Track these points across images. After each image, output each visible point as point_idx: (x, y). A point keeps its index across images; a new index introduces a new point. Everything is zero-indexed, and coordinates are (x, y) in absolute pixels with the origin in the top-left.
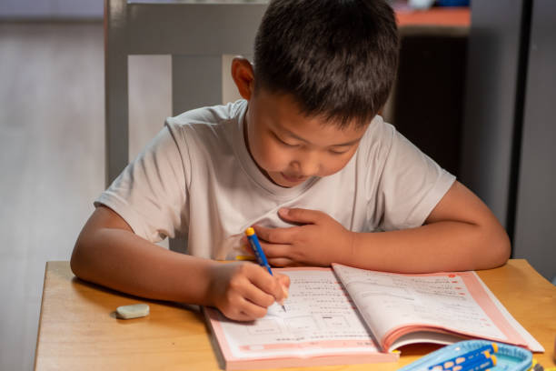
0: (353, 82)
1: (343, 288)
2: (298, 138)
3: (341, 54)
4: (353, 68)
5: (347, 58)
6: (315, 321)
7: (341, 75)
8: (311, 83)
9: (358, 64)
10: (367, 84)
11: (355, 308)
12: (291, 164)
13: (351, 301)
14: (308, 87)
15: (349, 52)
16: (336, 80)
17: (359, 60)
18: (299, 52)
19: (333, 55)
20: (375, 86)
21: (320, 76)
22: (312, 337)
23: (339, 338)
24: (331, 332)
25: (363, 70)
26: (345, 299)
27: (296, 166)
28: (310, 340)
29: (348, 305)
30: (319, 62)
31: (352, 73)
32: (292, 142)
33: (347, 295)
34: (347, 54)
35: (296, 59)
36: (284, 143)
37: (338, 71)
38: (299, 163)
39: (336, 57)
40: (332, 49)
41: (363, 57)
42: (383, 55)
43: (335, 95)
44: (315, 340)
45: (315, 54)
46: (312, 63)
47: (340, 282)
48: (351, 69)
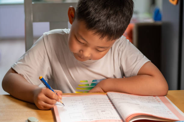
0: (109, 21)
1: (111, 101)
2: (84, 40)
3: (107, 9)
4: (111, 16)
5: (109, 11)
6: (98, 113)
7: (105, 17)
8: (93, 17)
9: (113, 15)
10: (115, 24)
11: (115, 108)
12: (80, 51)
13: (114, 105)
14: (91, 18)
15: (111, 10)
16: (103, 18)
17: (114, 13)
18: (92, 5)
19: (104, 8)
20: (118, 26)
21: (97, 15)
22: (96, 119)
23: (108, 119)
24: (104, 117)
25: (115, 18)
26: (111, 105)
27: (81, 52)
28: (95, 120)
29: (113, 107)
30: (98, 10)
31: (110, 18)
32: (82, 41)
33: (112, 103)
34: (110, 10)
35: (90, 7)
36: (79, 41)
37: (105, 15)
38: (83, 51)
39: (105, 9)
40: (104, 6)
41: (116, 13)
42: (124, 16)
43: (101, 24)
44: (97, 120)
45: (98, 7)
46: (96, 10)
47: (110, 99)
48: (110, 16)
